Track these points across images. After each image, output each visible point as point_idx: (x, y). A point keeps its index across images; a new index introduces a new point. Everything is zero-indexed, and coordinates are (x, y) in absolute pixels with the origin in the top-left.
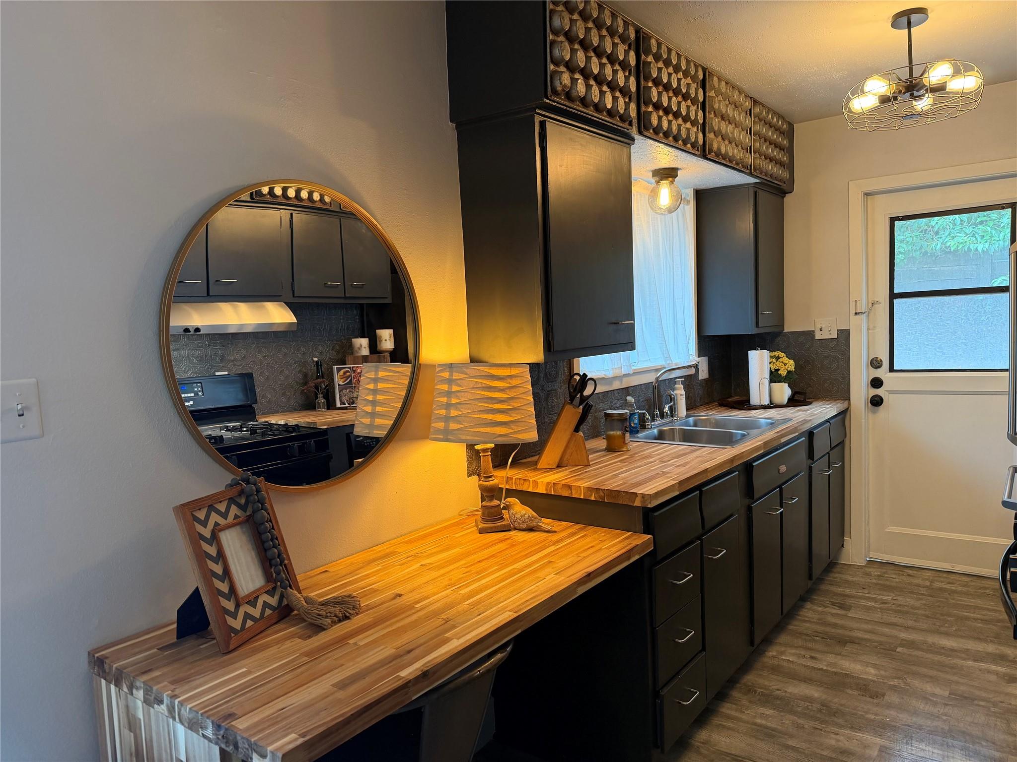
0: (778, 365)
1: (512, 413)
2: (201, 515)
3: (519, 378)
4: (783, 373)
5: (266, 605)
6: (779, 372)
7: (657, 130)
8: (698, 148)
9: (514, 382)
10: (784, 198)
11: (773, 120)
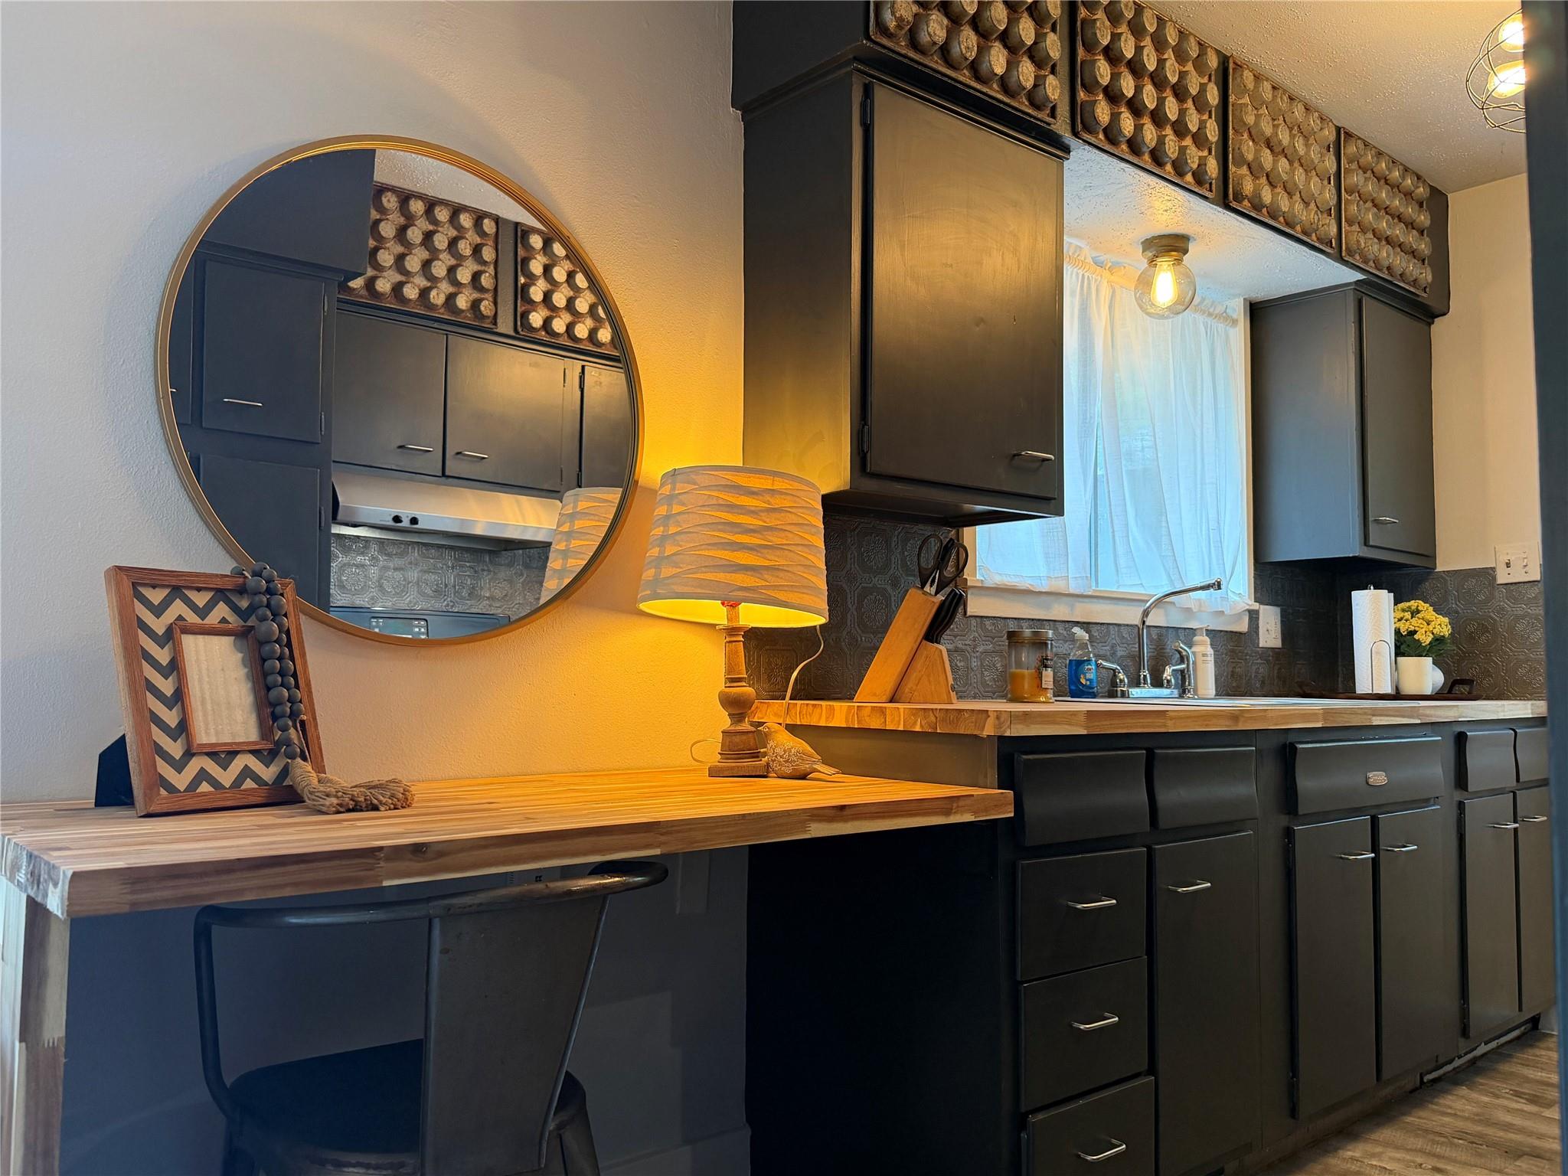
0: (1415, 623)
1: (768, 552)
2: (156, 596)
3: (788, 497)
4: (1425, 639)
5: (247, 772)
6: (1416, 637)
7: (1111, 134)
8: (1211, 184)
9: (777, 502)
10: (1432, 326)
11: (1390, 172)
